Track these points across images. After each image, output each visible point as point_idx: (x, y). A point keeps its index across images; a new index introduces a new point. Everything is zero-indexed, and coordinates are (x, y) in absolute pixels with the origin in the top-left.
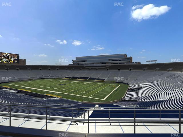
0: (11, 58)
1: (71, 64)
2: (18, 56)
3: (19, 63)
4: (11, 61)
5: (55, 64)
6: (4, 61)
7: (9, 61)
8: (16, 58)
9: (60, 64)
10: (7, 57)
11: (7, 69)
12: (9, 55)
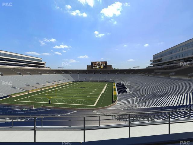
0: (102, 65)
1: (151, 66)
2: (106, 63)
3: (106, 68)
4: (101, 67)
5: (134, 67)
6: (98, 67)
7: (100, 67)
8: (105, 65)
9: (138, 67)
10: (99, 64)
11: (94, 73)
12: (100, 63)
